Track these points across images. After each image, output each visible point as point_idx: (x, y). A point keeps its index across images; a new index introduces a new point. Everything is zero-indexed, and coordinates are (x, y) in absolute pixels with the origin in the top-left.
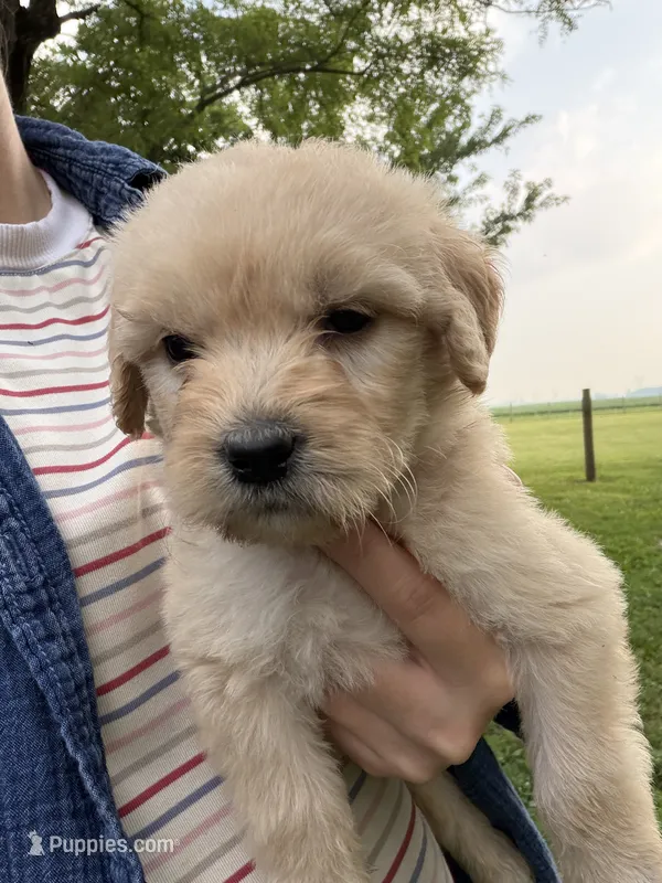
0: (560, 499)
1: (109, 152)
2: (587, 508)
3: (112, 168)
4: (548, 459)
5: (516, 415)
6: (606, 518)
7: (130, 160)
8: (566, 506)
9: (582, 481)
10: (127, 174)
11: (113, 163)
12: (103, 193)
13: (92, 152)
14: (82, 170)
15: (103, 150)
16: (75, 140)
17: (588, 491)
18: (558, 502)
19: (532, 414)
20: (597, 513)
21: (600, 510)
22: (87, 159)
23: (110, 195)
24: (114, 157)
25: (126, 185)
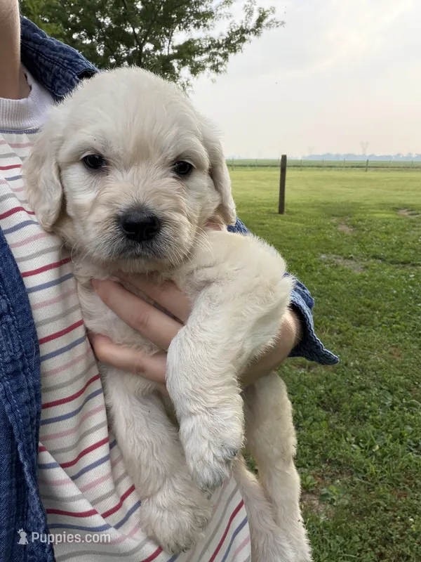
0: (263, 224)
1: (66, 51)
2: (280, 231)
3: (67, 64)
4: (255, 197)
5: (236, 166)
6: (290, 239)
7: (80, 60)
8: (267, 229)
9: (275, 213)
10: (79, 69)
11: (68, 60)
12: (59, 79)
13: (53, 49)
14: (45, 60)
15: (61, 49)
16: (41, 38)
17: (278, 220)
18: (261, 226)
19: (245, 166)
20: (285, 235)
21: (287, 233)
22: (50, 54)
23: (64, 81)
24: (69, 56)
25: (76, 77)
